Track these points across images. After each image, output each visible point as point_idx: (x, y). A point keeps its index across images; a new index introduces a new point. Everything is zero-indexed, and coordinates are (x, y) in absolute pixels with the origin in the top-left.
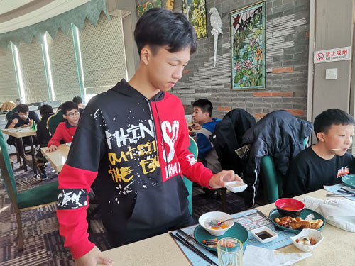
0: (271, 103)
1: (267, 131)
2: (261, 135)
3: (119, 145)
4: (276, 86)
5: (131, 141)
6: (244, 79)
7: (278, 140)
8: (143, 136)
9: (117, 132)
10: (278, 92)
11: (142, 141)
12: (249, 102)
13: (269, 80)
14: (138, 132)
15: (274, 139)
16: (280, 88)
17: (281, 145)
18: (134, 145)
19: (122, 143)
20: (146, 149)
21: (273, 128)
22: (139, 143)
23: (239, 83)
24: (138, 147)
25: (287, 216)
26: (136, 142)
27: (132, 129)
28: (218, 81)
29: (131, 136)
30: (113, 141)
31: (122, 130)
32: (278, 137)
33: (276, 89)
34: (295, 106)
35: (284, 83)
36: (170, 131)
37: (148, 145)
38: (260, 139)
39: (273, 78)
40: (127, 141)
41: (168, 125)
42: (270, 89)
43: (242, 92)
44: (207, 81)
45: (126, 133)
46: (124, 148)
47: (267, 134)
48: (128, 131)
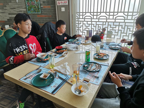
0: (44, 19)
1: (46, 29)
2: (45, 30)
3: (18, 52)
4: (45, 13)
5: (21, 50)
6: (32, 9)
7: (50, 32)
8: (25, 49)
9: (16, 49)
10: (46, 15)
11: (24, 50)
12: (35, 19)
13: (42, 11)
14: (23, 48)
15: (49, 31)
16: (47, 14)
17: (51, 33)
18: (22, 51)
19: (18, 51)
20: (26, 52)
21: (48, 28)
22: (24, 51)
23: (30, 11)
24: (24, 52)
25: (59, 50)
26: (23, 50)
27: (21, 47)
28: (20, 9)
29: (21, 49)
30: (16, 51)
31: (18, 48)
32: (50, 31)
33: (45, 14)
34: (53, 21)
35: (48, 12)
36: (32, 46)
37: (26, 51)
38: (45, 32)
39: (44, 10)
40: (20, 50)
41: (32, 45)
42: (43, 14)
43: (32, 15)
44: (14, 9)
45: (19, 48)
46: (19, 52)
47: (47, 30)
48: (20, 48)
